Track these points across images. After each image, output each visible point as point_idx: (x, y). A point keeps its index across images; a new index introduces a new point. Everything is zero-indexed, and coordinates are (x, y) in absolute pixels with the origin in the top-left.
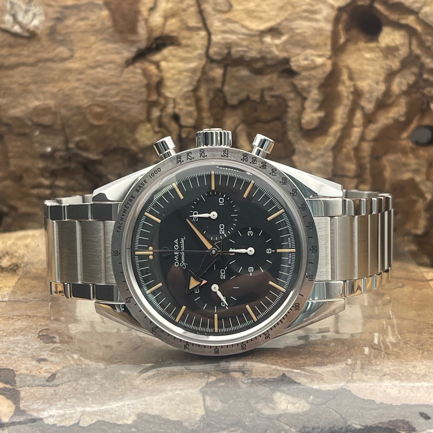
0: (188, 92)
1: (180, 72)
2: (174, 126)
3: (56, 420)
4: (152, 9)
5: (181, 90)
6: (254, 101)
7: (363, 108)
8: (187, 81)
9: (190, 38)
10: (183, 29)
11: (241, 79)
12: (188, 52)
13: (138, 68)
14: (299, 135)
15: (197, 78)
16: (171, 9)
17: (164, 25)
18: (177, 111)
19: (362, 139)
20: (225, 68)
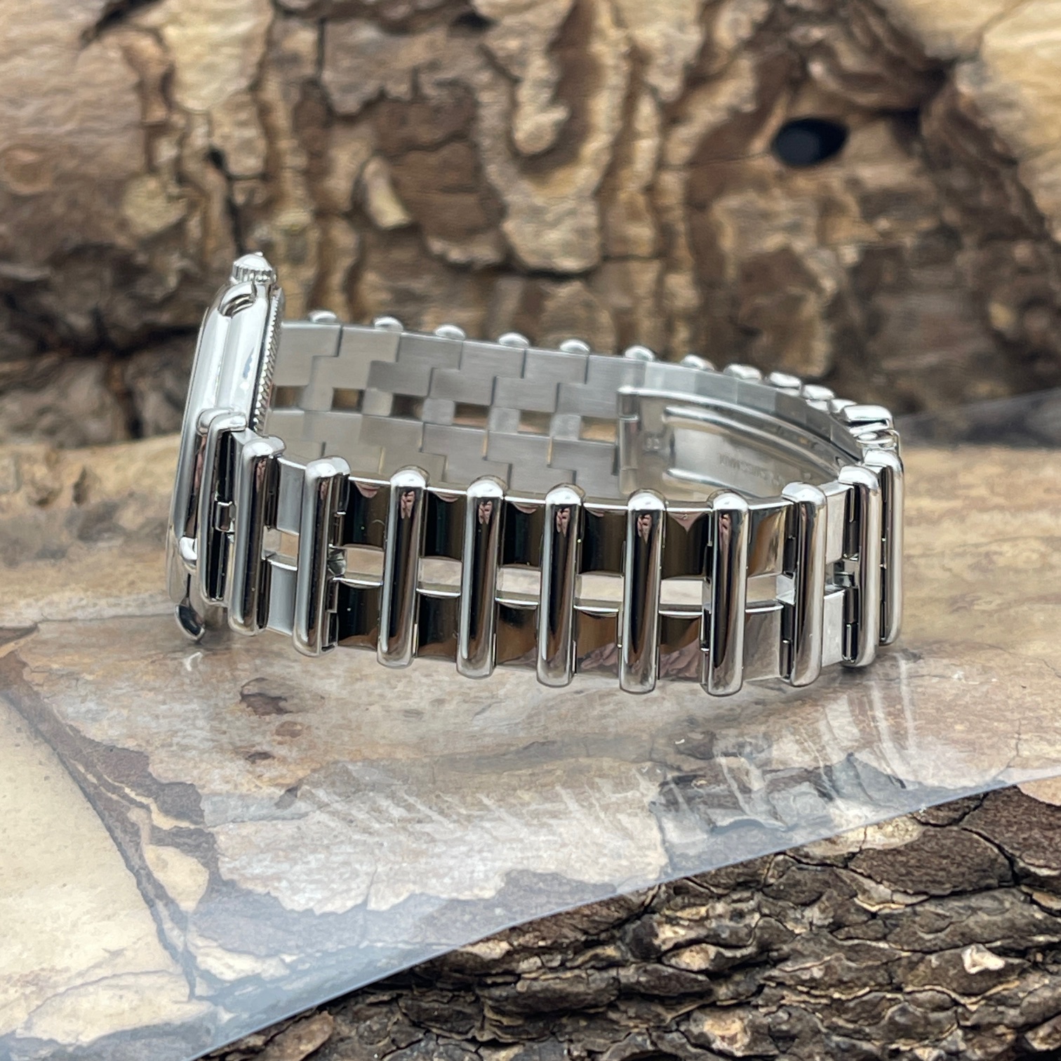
0: (239, 92)
1: (215, 47)
2: (212, 179)
3: (310, 899)
5: (220, 90)
6: (397, 101)
7: (654, 91)
8: (233, 66)
11: (361, 51)
13: (111, 45)
14: (512, 170)
15: (256, 59)
18: (217, 141)
19: (661, 164)
20: (321, 24)
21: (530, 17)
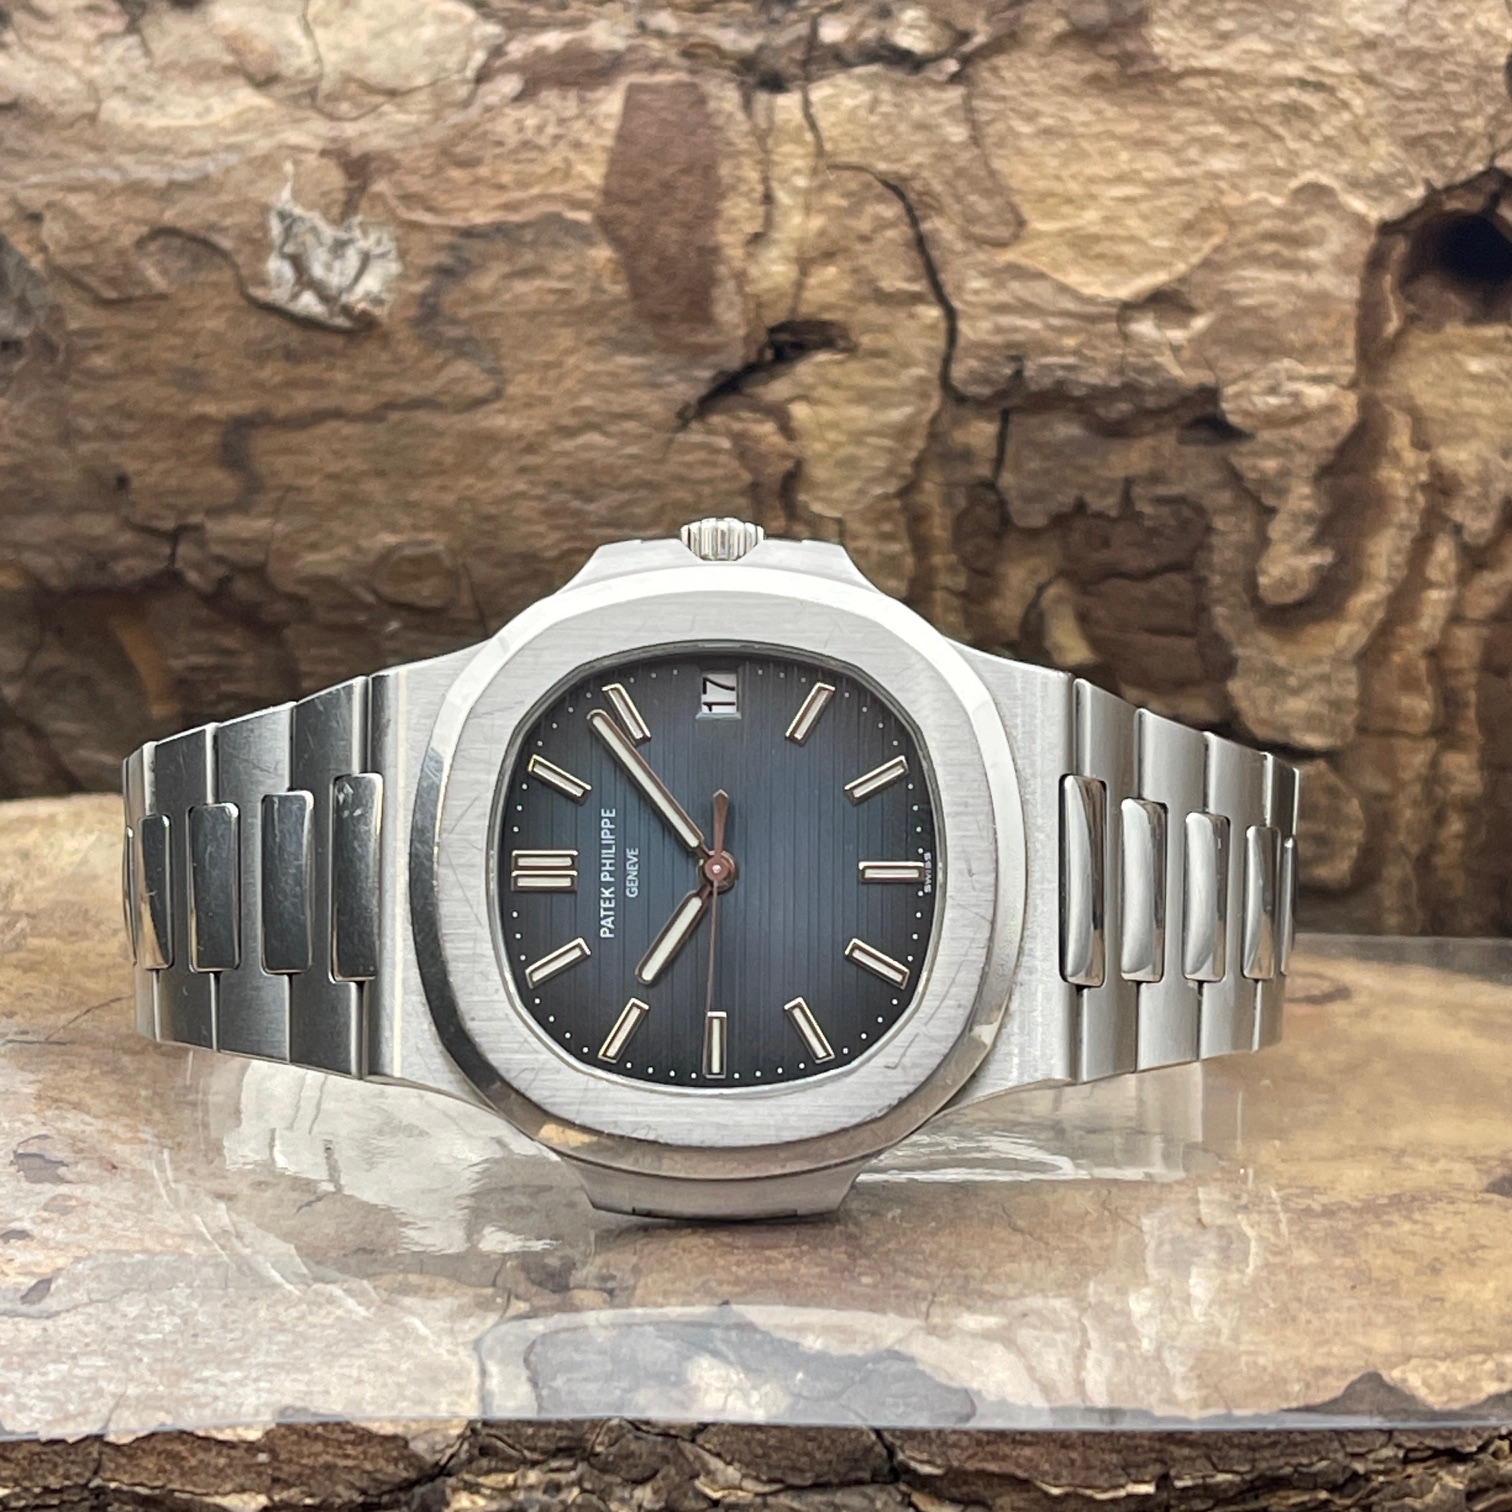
0: (886, 497)
1: (858, 437)
4: (757, 239)
5: (861, 492)
6: (1100, 515)
7: (1458, 529)
8: (881, 463)
9: (885, 329)
10: (863, 300)
11: (1056, 451)
12: (882, 372)
13: (718, 433)
14: (1250, 616)
15: (912, 455)
16: (822, 233)
17: (800, 285)
19: (1456, 618)
20: (1005, 417)
21: (1297, 433)
